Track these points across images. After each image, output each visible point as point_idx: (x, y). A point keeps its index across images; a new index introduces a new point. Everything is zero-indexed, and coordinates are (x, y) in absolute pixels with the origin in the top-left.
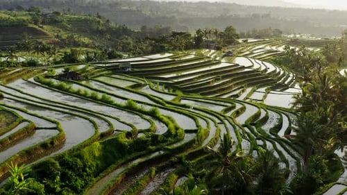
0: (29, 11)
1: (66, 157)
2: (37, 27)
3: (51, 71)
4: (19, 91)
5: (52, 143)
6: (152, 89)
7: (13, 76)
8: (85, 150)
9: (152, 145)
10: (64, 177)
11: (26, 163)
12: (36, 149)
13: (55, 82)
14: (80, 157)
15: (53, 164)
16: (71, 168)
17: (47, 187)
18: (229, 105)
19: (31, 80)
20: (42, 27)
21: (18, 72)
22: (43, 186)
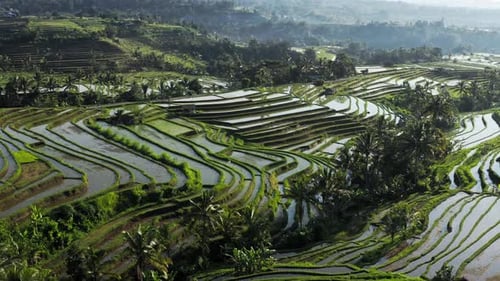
0: (103, 17)
1: (82, 204)
2: (110, 41)
3: (105, 112)
4: (62, 137)
5: (74, 191)
6: (207, 139)
7: (61, 118)
8: (99, 198)
9: (164, 197)
10: (77, 219)
11: (50, 206)
12: (59, 196)
13: (104, 127)
14: (94, 204)
15: (69, 208)
16: (84, 212)
17: (60, 225)
18: (280, 159)
19: (80, 123)
20: (117, 41)
21: (67, 113)
22: (57, 224)
